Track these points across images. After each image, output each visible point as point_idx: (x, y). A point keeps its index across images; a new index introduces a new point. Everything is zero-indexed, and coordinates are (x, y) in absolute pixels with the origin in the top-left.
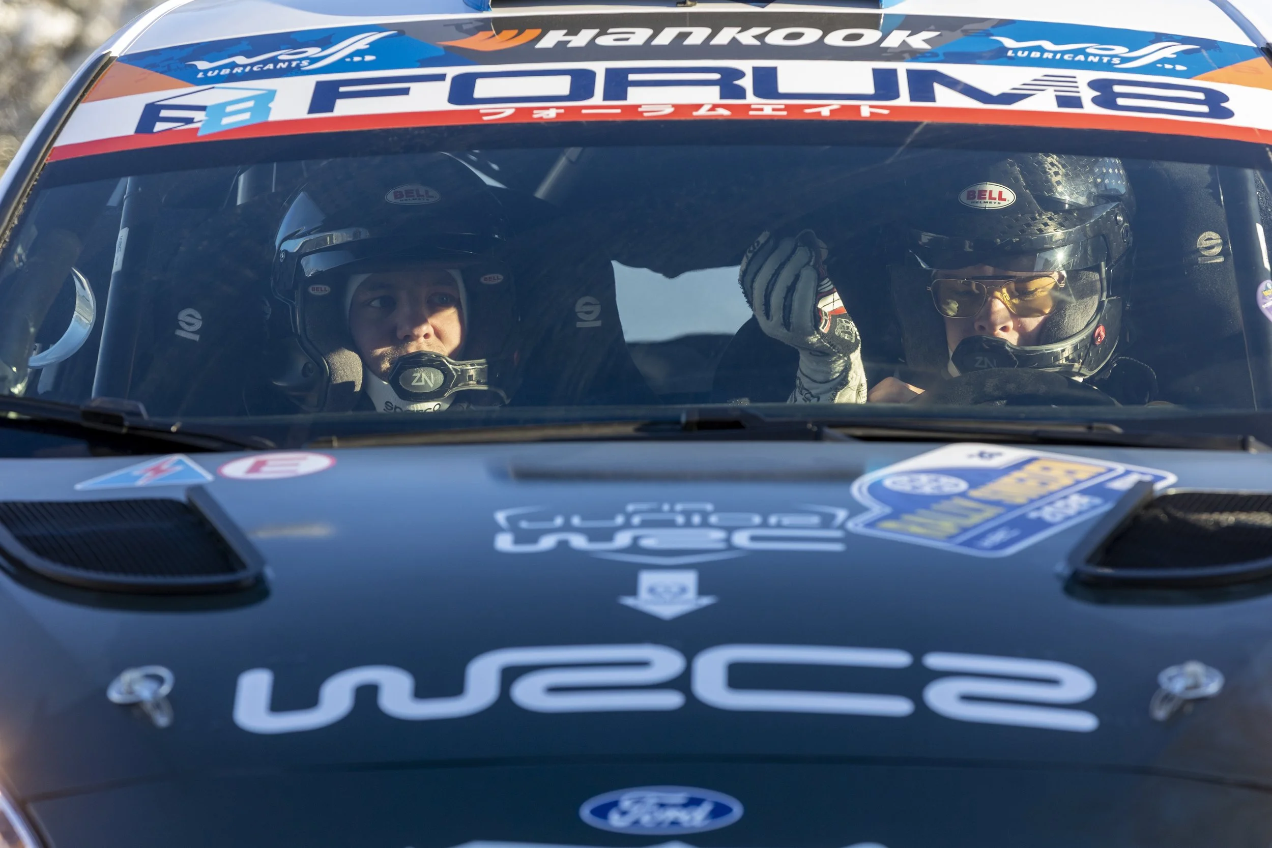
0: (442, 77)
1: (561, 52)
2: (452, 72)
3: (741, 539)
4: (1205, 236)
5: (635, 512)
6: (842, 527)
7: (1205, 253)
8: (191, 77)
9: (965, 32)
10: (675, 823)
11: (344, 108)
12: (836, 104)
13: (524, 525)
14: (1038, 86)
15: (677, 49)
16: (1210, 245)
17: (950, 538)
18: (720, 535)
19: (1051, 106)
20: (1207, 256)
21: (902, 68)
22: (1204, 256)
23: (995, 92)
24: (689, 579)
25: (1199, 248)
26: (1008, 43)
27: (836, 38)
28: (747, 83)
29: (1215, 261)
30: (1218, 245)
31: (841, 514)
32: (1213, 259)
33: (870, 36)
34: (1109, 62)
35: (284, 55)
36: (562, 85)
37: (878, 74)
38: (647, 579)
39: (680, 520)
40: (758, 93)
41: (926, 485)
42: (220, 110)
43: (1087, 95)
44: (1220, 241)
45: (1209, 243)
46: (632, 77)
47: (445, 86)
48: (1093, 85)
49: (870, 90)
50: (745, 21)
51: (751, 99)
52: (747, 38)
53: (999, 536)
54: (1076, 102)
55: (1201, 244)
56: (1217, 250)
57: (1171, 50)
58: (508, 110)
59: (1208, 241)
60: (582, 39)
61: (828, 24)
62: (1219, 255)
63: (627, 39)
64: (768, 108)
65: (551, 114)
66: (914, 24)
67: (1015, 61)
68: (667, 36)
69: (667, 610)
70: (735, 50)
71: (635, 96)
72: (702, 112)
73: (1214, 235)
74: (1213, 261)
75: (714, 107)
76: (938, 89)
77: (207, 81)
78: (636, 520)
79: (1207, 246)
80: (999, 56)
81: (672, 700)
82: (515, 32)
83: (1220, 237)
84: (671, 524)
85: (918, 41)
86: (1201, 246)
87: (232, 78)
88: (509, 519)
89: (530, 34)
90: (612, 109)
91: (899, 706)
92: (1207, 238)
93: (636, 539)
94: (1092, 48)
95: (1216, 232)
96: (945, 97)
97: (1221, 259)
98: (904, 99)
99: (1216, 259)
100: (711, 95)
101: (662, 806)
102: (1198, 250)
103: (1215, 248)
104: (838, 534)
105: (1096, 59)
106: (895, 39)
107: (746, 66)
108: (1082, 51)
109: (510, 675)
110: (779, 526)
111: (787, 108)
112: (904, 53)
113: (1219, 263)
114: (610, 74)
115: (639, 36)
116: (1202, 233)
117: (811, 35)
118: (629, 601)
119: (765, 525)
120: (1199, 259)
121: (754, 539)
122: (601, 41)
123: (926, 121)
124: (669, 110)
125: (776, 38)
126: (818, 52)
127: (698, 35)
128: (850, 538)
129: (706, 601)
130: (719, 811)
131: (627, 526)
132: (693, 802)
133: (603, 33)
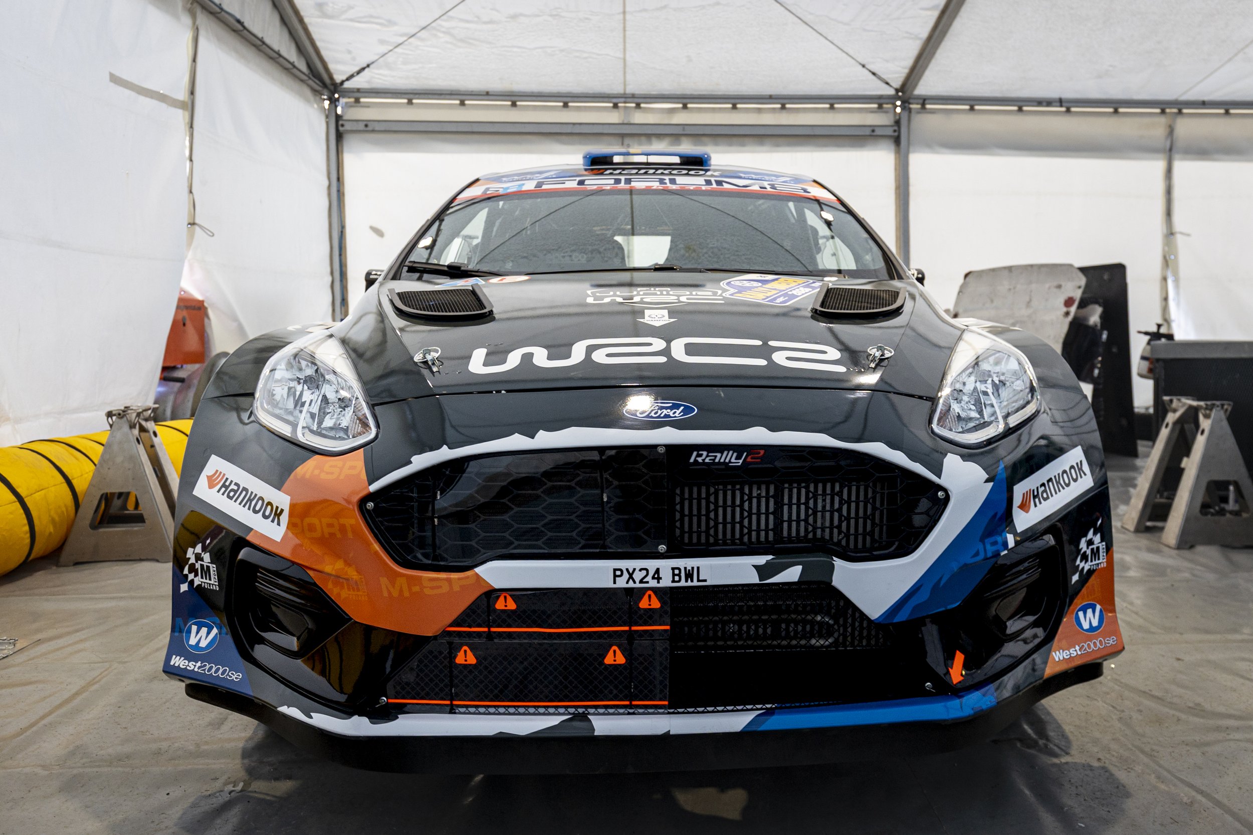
0: (575, 180)
1: (611, 174)
2: (578, 179)
3: (683, 299)
5: (641, 291)
6: (721, 295)
8: (501, 182)
9: (732, 173)
10: (669, 416)
11: (544, 187)
12: (695, 186)
13: (598, 294)
14: (754, 184)
15: (646, 173)
17: (763, 299)
18: (676, 298)
19: (759, 189)
21: (713, 179)
23: (741, 185)
24: (665, 312)
26: (743, 175)
27: (692, 172)
28: (667, 181)
31: (720, 292)
33: (702, 172)
35: (529, 176)
36: (612, 181)
37: (706, 181)
38: (647, 312)
39: (659, 293)
40: (670, 183)
41: (747, 284)
42: (508, 188)
43: (768, 187)
47: (576, 182)
48: (769, 184)
49: (704, 183)
50: (665, 169)
51: (668, 185)
52: (666, 172)
53: (781, 299)
54: (765, 188)
58: (595, 187)
60: (618, 171)
61: (689, 170)
64: (674, 187)
65: (608, 187)
66: (715, 171)
67: (744, 178)
68: (642, 171)
69: (657, 324)
70: (662, 174)
71: (633, 184)
76: (725, 184)
77: (505, 182)
78: (641, 293)
80: (740, 178)
81: (662, 359)
82: (597, 171)
84: (656, 294)
85: (716, 174)
87: (513, 181)
88: (591, 293)
90: (627, 186)
91: (762, 362)
93: (642, 299)
94: (766, 177)
96: (726, 186)
98: (714, 185)
100: (657, 184)
101: (662, 408)
104: (721, 298)
106: (709, 173)
107: (667, 178)
108: (763, 178)
109: (591, 349)
110: (697, 295)
112: (712, 176)
114: (625, 179)
115: (635, 171)
117: (685, 172)
118: (642, 320)
119: (691, 294)
121: (687, 299)
122: (623, 172)
123: (722, 191)
124: (644, 187)
125: (675, 172)
126: (687, 174)
127: (651, 171)
128: (724, 298)
129: (672, 320)
130: (687, 410)
131: (638, 295)
132: (676, 407)
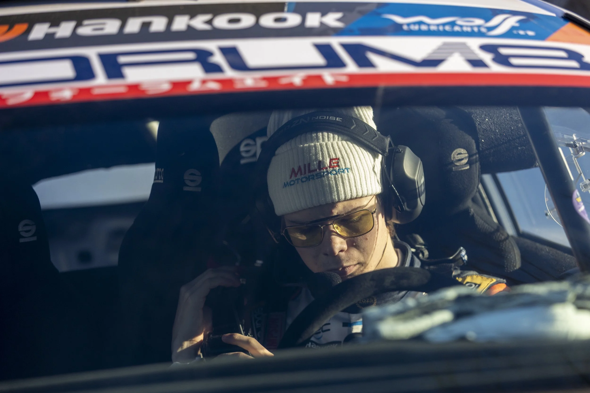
4: (457, 152)
7: (457, 164)
9: (360, 12)
16: (460, 158)
20: (458, 166)
21: (334, 42)
22: (457, 166)
25: (453, 160)
26: (398, 20)
28: (219, 60)
29: (464, 168)
30: (465, 158)
32: (463, 168)
33: (293, 19)
34: (479, 31)
36: (66, 69)
37: (319, 48)
43: (487, 57)
44: (467, 155)
45: (460, 157)
46: (122, 60)
48: (484, 48)
49: (321, 60)
51: (230, 73)
52: (199, 24)
54: (482, 63)
55: (454, 158)
56: (465, 161)
57: (513, 21)
58: (27, 93)
59: (459, 155)
60: (65, 30)
62: (467, 163)
63: (102, 29)
64: (249, 80)
65: (67, 94)
66: (318, 8)
68: (133, 25)
71: (131, 75)
72: (195, 86)
73: (463, 151)
74: (463, 169)
75: (204, 82)
76: (373, 58)
79: (458, 159)
80: (397, 30)
82: (5, 28)
83: (467, 152)
85: (332, 21)
86: (455, 159)
89: (19, 29)
90: (117, 87)
92: (458, 152)
94: (459, 21)
95: (464, 148)
96: (382, 64)
97: (468, 167)
98: (352, 67)
99: (465, 167)
100: (196, 71)
102: (452, 163)
103: (464, 159)
105: (469, 29)
107: (211, 46)
108: (453, 24)
111: (265, 79)
112: (328, 30)
113: (467, 170)
114: (103, 58)
115: (111, 26)
116: (454, 150)
117: (247, 20)
120: (453, 168)
122: (81, 31)
123: (382, 84)
125: (221, 22)
127: (158, 23)
133: (79, 25)
